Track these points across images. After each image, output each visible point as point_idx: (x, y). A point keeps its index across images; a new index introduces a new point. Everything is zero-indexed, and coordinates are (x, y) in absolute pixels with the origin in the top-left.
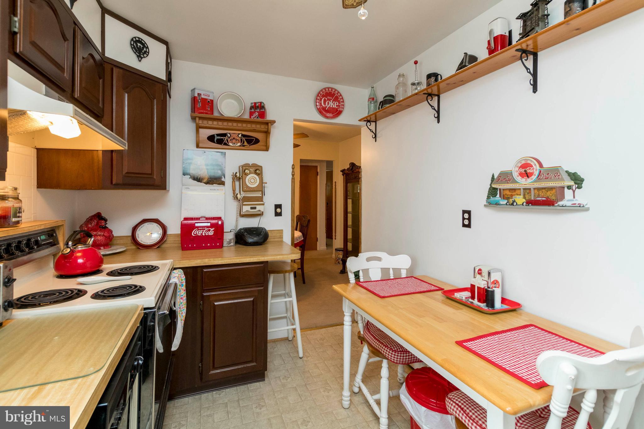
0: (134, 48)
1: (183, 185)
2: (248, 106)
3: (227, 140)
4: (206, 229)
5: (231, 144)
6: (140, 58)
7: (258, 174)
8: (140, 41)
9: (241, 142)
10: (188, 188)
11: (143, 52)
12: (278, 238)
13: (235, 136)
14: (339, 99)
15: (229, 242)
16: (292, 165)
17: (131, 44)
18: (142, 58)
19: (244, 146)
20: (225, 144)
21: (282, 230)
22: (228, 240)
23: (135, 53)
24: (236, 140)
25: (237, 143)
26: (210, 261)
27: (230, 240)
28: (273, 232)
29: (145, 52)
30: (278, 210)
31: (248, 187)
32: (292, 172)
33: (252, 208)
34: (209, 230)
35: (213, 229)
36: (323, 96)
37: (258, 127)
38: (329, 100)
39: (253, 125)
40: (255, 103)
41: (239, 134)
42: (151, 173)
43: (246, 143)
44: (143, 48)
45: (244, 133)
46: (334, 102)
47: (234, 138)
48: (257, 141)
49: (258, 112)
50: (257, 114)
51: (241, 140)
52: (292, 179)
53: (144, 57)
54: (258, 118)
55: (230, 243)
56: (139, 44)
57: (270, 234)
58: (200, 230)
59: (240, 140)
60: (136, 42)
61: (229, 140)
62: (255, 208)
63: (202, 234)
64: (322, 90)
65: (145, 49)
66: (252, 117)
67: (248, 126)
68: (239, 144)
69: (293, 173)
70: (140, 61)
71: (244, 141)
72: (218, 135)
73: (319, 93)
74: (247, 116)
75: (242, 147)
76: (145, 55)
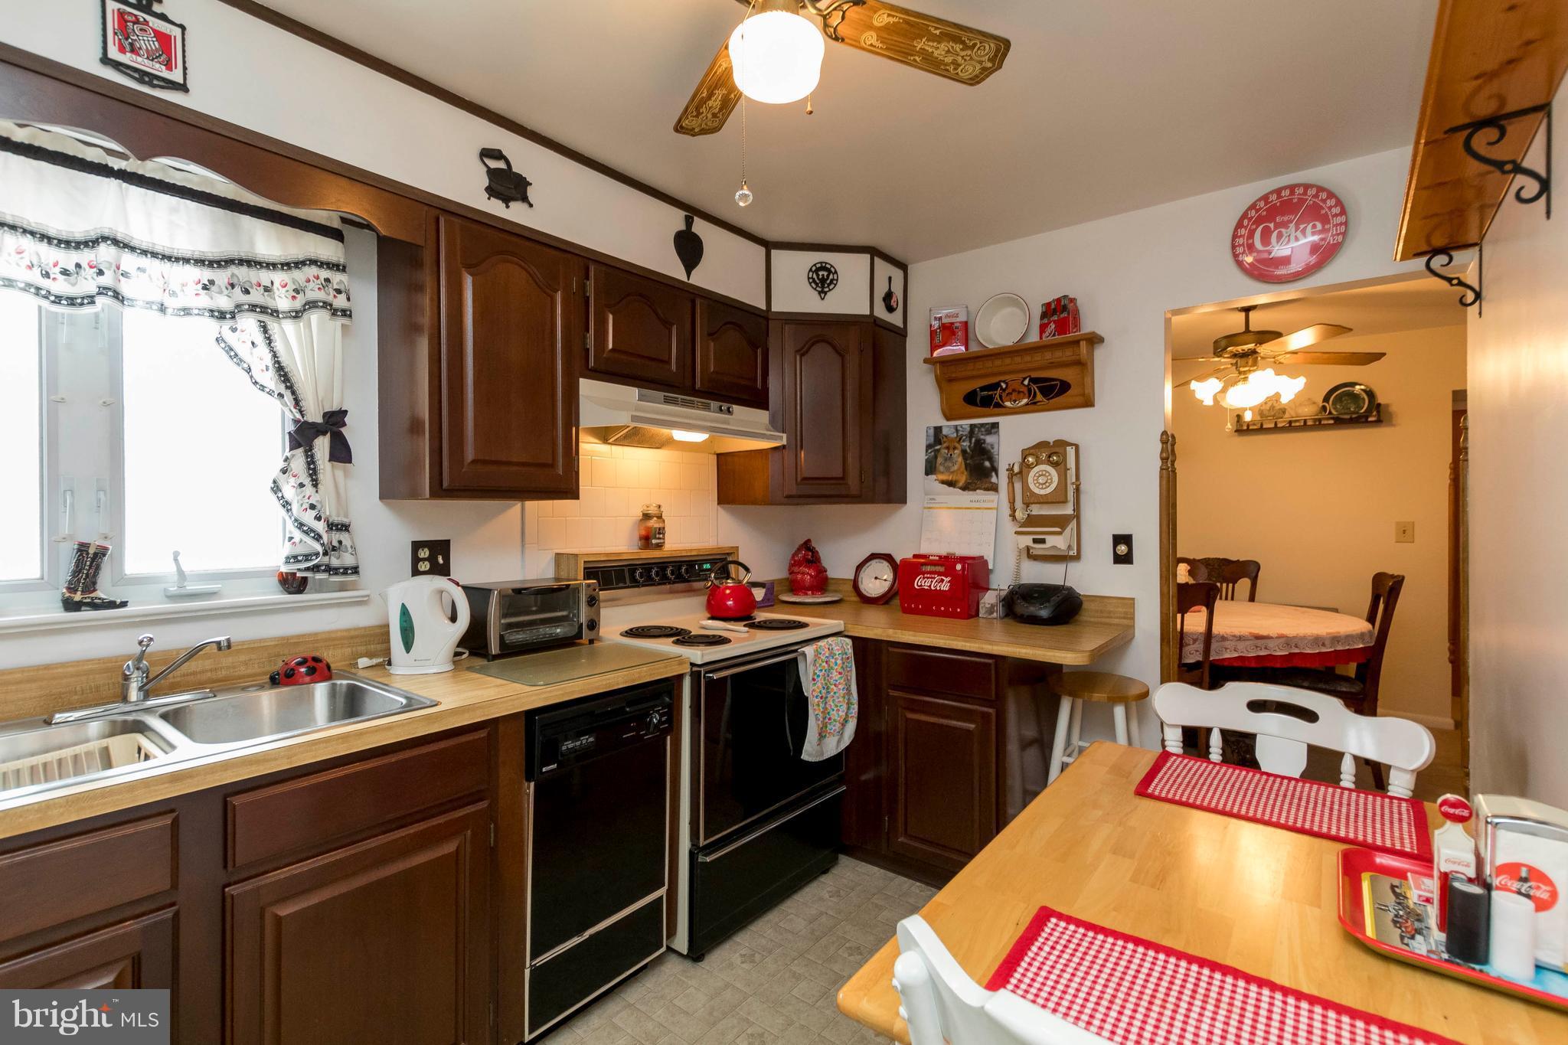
0: (814, 281)
1: (926, 494)
2: (1037, 312)
3: (1001, 397)
4: (938, 578)
5: (1008, 404)
6: (822, 293)
7: (1055, 465)
8: (823, 267)
9: (1029, 396)
10: (934, 499)
11: (828, 282)
12: (1117, 618)
13: (1016, 385)
14: (1323, 212)
15: (991, 611)
16: (1162, 434)
17: (809, 278)
18: (826, 293)
19: (1035, 403)
20: (998, 405)
21: (1133, 599)
22: (988, 606)
23: (815, 289)
24: (1019, 392)
25: (1020, 399)
26: (896, 633)
27: (992, 606)
28: (1106, 600)
29: (832, 280)
30: (1123, 549)
31: (1033, 494)
32: (1161, 453)
33: (1035, 541)
34: (942, 581)
35: (949, 579)
36: (1259, 221)
37: (1059, 355)
38: (1285, 225)
39: (1046, 354)
40: (1048, 305)
41: (1025, 379)
42: (841, 476)
43: (1039, 397)
44: (828, 276)
45: (1034, 375)
46: (1302, 226)
47: (1014, 390)
48: (1065, 387)
49: (1055, 322)
50: (1053, 326)
51: (1030, 391)
52: (1162, 469)
53: (830, 290)
54: (1054, 335)
55: (992, 613)
56: (821, 273)
57: (1085, 605)
58: (928, 578)
59: (1026, 392)
60: (818, 270)
61: (1004, 395)
62: (1043, 541)
63: (930, 586)
64: (1253, 207)
65: (831, 277)
66: (1044, 336)
67: (1036, 359)
68: (1025, 401)
69: (1164, 455)
70: (823, 299)
71: (1035, 392)
72: (983, 389)
73: (1245, 216)
74: (1034, 337)
75: (1033, 407)
76: (831, 287)
